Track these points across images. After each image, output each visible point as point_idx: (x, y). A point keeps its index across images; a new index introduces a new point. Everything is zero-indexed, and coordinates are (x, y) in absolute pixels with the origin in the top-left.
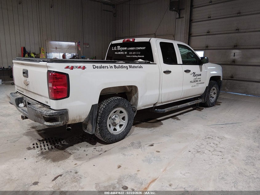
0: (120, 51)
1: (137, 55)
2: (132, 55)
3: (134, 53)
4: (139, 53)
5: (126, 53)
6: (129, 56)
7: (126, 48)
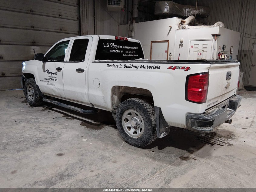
0: (115, 49)
1: (133, 54)
2: (129, 54)
3: (130, 52)
4: (134, 52)
5: (122, 51)
6: (126, 55)
7: (121, 47)
